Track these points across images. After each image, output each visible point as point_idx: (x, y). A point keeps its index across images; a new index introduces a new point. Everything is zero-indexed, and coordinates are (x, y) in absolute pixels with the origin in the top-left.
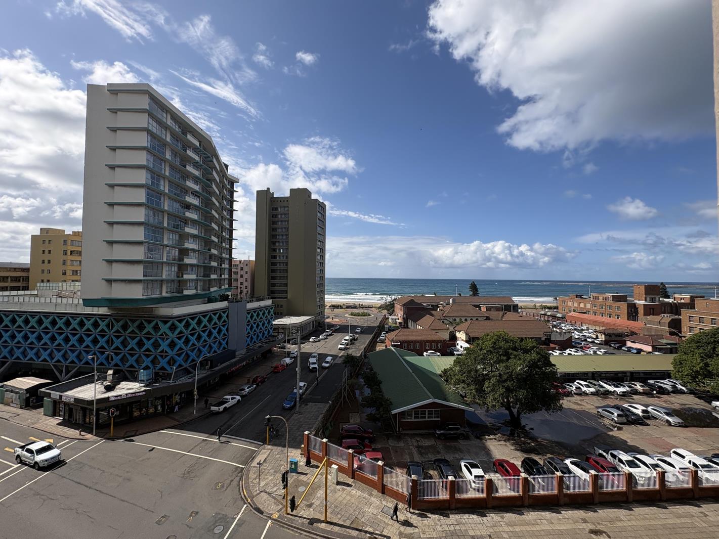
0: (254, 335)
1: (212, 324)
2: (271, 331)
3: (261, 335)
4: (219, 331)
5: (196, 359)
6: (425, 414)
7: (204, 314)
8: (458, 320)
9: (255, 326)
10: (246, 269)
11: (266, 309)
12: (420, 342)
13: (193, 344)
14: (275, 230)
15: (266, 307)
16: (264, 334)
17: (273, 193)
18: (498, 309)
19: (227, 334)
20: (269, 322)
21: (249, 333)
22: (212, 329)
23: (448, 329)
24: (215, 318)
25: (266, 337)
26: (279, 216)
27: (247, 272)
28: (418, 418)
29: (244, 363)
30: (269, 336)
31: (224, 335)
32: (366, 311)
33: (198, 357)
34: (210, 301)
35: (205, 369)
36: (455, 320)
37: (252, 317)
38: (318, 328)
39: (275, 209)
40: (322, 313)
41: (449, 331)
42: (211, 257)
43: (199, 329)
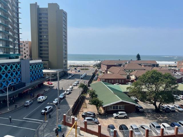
0: (34, 76)
1: (13, 69)
2: (42, 75)
3: (37, 76)
4: (17, 73)
5: (6, 86)
6: (118, 107)
7: (8, 64)
8: (131, 71)
9: (34, 72)
10: (27, 46)
11: (39, 64)
12: (114, 79)
13: (4, 78)
14: (40, 25)
15: (39, 63)
16: (38, 76)
17: (39, 5)
18: (149, 66)
19: (20, 74)
20: (41, 71)
21: (31, 75)
22: (13, 72)
23: (127, 74)
24: (14, 66)
25: (40, 78)
26: (43, 18)
27: (27, 48)
28: (115, 109)
29: (30, 89)
30: (41, 77)
31: (19, 75)
32: (87, 68)
33: (7, 85)
34: (10, 58)
35: (11, 91)
36: (129, 71)
37: (32, 67)
38: (64, 75)
39: (40, 14)
40: (66, 68)
41: (127, 75)
42: (9, 36)
43: (6, 72)
